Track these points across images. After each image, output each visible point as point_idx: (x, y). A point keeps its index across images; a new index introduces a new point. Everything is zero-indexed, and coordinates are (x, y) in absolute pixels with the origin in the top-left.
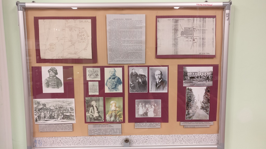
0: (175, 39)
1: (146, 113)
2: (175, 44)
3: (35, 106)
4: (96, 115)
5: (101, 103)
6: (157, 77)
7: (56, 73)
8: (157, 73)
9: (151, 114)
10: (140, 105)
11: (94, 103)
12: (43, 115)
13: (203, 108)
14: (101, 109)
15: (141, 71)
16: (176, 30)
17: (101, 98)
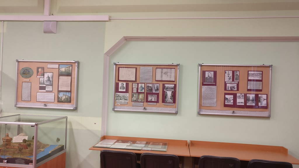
0: (162, 75)
1: (152, 100)
2: (162, 77)
3: (116, 95)
4: (135, 99)
5: (137, 95)
6: (155, 87)
7: (123, 85)
8: (156, 86)
9: (153, 100)
10: (150, 97)
11: (135, 95)
12: (118, 98)
13: (170, 98)
14: (137, 97)
15: (150, 85)
16: (162, 72)
17: (137, 94)
